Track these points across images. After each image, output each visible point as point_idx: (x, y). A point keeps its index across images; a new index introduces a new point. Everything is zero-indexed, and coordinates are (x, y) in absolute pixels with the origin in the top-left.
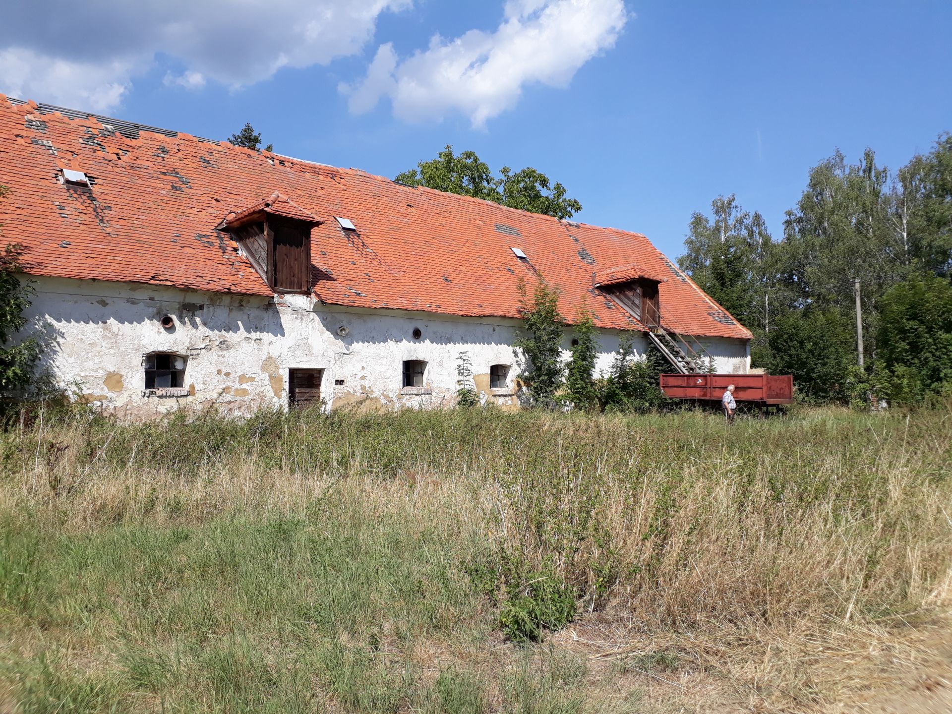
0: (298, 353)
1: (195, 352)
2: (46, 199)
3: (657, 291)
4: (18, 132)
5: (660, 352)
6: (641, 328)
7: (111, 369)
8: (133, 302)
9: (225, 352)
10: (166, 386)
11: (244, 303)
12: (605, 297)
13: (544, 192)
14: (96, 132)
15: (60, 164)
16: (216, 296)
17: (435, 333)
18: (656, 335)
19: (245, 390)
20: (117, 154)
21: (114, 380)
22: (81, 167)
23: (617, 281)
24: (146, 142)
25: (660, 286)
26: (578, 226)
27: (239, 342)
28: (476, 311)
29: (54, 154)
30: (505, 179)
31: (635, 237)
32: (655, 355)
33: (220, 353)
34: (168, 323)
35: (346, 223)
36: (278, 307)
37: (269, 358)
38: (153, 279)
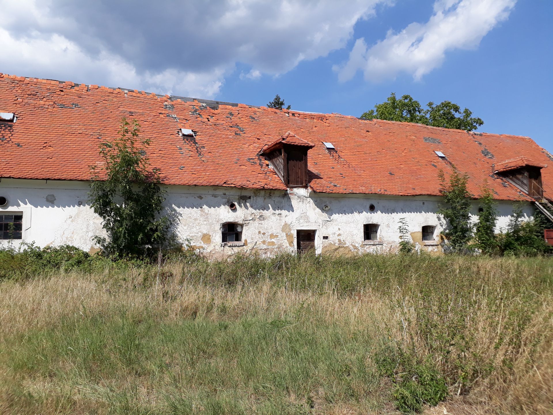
0: (301, 221)
1: (247, 222)
2: (173, 145)
3: (539, 174)
4: (160, 112)
5: (544, 215)
6: (529, 199)
7: (205, 232)
8: (215, 196)
9: (263, 222)
10: (233, 241)
11: (272, 194)
12: (502, 179)
13: (457, 115)
14: (197, 108)
15: (180, 126)
16: (257, 191)
17: (384, 207)
18: (540, 204)
19: (273, 242)
20: (208, 119)
21: (206, 238)
22: (190, 127)
23: (510, 168)
24: (222, 110)
25: (541, 170)
26: (481, 135)
27: (270, 216)
28: (411, 192)
29: (177, 121)
30: (430, 109)
31: (523, 139)
32: (540, 217)
33: (260, 222)
34: (233, 207)
35: (329, 145)
36: (289, 196)
37: (286, 224)
38: (225, 183)
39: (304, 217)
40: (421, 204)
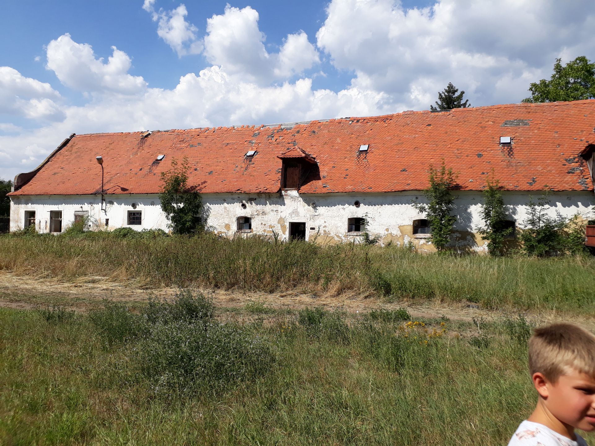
0: (293, 216)
1: (253, 216)
7: (227, 223)
8: (233, 199)
9: (264, 216)
10: (246, 229)
11: (270, 196)
16: (260, 194)
19: (271, 231)
21: (228, 226)
27: (269, 212)
33: (262, 216)
34: (244, 206)
35: (364, 148)
36: (284, 197)
37: (281, 218)
38: (238, 190)
39: (295, 212)
40: (414, 199)
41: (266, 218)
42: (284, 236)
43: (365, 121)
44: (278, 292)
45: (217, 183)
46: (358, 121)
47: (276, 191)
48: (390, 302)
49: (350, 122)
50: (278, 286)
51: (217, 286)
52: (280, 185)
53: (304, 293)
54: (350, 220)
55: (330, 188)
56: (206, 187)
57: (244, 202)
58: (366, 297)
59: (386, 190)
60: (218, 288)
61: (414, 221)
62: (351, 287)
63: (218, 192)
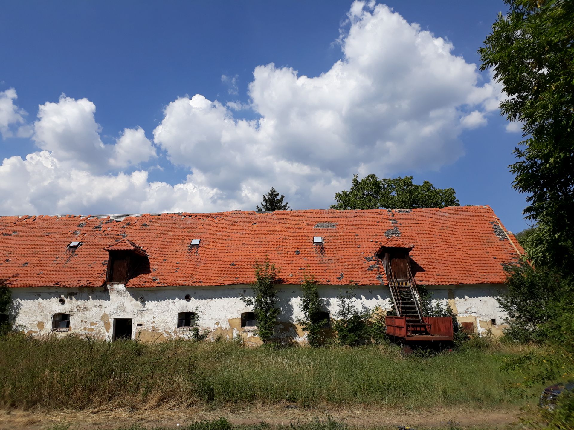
0: (119, 311)
1: (73, 313)
7: (40, 320)
9: (85, 312)
11: (94, 291)
16: (81, 288)
19: (93, 329)
21: (41, 325)
33: (83, 313)
34: (62, 302)
35: (195, 242)
36: (109, 291)
37: (105, 314)
38: (56, 284)
39: (122, 308)
40: (242, 292)
41: (87, 314)
42: (107, 334)
43: (197, 217)
44: (90, 407)
45: (32, 275)
46: (190, 217)
47: (101, 285)
48: (213, 410)
49: (183, 217)
50: (90, 400)
51: (14, 406)
52: (105, 279)
53: (121, 406)
54: (180, 315)
55: (160, 281)
56: (18, 281)
57: (63, 297)
58: (188, 406)
59: (216, 284)
60: (15, 408)
61: (243, 314)
62: (173, 395)
63: (32, 285)
